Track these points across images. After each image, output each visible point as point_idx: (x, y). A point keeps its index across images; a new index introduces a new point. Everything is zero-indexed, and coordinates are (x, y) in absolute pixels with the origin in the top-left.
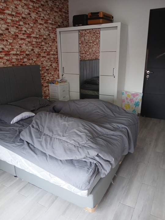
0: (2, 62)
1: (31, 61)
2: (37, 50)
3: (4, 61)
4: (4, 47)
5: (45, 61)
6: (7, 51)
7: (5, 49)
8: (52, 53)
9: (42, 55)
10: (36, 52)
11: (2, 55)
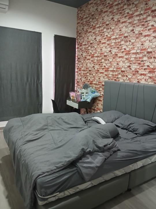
0: (145, 78)
3: (146, 77)
4: (150, 64)
6: (152, 68)
7: (150, 66)
11: (146, 72)
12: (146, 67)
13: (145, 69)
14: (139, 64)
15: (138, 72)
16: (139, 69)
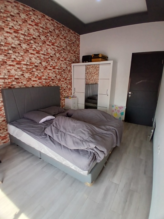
1: (54, 84)
2: (58, 77)
3: (37, 83)
5: (63, 84)
7: (38, 75)
8: (68, 79)
9: (62, 80)
10: (58, 78)
11: (37, 79)
12: (36, 76)
13: (35, 77)
14: (31, 73)
15: (31, 79)
16: (31, 77)
